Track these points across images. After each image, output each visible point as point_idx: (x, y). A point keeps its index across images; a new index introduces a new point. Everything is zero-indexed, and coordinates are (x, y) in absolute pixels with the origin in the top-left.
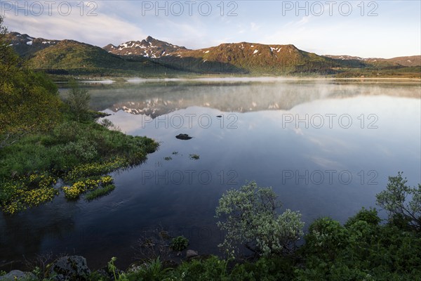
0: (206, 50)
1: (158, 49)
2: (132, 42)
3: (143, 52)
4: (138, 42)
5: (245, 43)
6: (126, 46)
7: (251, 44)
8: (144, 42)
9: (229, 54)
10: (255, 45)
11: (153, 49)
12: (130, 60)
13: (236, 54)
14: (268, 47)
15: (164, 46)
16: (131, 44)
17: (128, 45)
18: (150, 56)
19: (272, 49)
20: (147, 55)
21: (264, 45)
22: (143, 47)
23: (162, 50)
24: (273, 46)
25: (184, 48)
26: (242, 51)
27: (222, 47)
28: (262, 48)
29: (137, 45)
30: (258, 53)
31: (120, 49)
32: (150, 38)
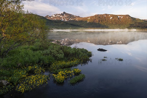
0: (88, 17)
1: (68, 17)
2: (57, 14)
3: (61, 19)
4: (59, 14)
5: (106, 14)
6: (54, 16)
7: (109, 15)
8: (62, 14)
9: (99, 19)
10: (111, 15)
11: (65, 17)
12: (56, 22)
13: (102, 19)
14: (117, 16)
15: (70, 16)
16: (56, 15)
17: (55, 16)
18: (64, 20)
19: (119, 17)
20: (63, 20)
21: (115, 15)
22: (61, 16)
23: (69, 17)
24: (119, 15)
25: (79, 17)
26: (105, 18)
27: (96, 16)
28: (114, 16)
29: (59, 16)
30: (112, 19)
31: (52, 17)
32: (64, 13)
